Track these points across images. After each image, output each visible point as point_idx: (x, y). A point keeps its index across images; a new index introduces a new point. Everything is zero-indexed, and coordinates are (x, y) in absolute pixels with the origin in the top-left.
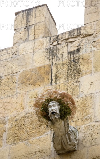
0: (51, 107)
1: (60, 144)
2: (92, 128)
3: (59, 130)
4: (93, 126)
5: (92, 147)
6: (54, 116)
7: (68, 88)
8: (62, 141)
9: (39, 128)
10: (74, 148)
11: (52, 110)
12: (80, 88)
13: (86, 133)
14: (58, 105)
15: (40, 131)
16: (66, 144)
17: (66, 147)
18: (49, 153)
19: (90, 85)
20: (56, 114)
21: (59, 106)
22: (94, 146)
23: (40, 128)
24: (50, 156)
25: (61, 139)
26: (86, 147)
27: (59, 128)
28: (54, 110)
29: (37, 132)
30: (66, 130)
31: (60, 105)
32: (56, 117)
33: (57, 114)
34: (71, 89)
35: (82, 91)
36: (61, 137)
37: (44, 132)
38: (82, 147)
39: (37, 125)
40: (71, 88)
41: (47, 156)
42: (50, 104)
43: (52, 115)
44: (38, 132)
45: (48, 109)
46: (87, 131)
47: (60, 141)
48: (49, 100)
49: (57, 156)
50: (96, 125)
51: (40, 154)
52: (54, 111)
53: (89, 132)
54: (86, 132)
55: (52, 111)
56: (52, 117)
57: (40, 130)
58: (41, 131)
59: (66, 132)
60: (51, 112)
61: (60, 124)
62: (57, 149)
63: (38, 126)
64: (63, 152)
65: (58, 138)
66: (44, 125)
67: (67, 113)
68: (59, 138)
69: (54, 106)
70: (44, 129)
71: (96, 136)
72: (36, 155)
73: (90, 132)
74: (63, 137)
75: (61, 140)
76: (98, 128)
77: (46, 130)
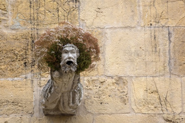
0: (67, 52)
1: (57, 102)
2: (101, 85)
3: (65, 85)
4: (102, 83)
5: (101, 115)
6: (70, 67)
7: (60, 8)
8: (62, 100)
9: (11, 64)
11: (69, 58)
12: (79, 14)
13: (89, 91)
15: (13, 70)
16: (66, 104)
17: (64, 109)
18: (29, 108)
19: (96, 13)
21: (78, 53)
22: (103, 114)
23: (13, 64)
24: (32, 114)
25: (61, 97)
26: (90, 113)
27: (66, 82)
28: (72, 58)
29: (8, 69)
30: (74, 87)
32: (72, 69)
33: (74, 65)
34: (65, 12)
35: (83, 20)
36: (62, 93)
37: (20, 73)
38: (84, 112)
39: (7, 57)
40: (65, 9)
41: (27, 112)
42: (67, 49)
43: (67, 65)
44: (10, 70)
45: (61, 53)
46: (92, 88)
47: (58, 100)
48: (65, 41)
49: (44, 116)
50: (106, 82)
51: (14, 107)
52: (72, 60)
53: (95, 90)
54: (90, 89)
55: (68, 60)
56: (66, 68)
57: (13, 67)
58: (15, 70)
59: (72, 88)
60: (66, 61)
62: (48, 108)
63: (9, 60)
64: (56, 113)
65: (57, 95)
66: (19, 61)
68: (59, 94)
69: (72, 52)
70: (21, 67)
71: (107, 99)
72: (8, 108)
73: (97, 90)
74: (65, 94)
75: (60, 99)
76: (109, 88)
77: (23, 69)
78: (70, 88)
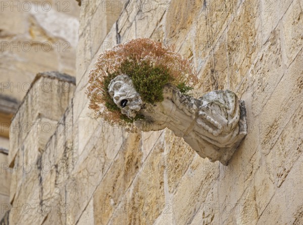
1: (204, 144)
2: (261, 65)
4: (261, 59)
5: (264, 108)
8: (203, 138)
10: (235, 135)
11: (116, 99)
13: (254, 85)
14: (125, 80)
20: (128, 102)
22: (266, 104)
25: (198, 136)
26: (257, 115)
27: (169, 120)
28: (121, 96)
30: (188, 114)
31: (130, 76)
33: (131, 100)
36: (193, 131)
38: (253, 122)
42: (110, 89)
46: (255, 78)
47: (200, 141)
50: (264, 53)
52: (122, 98)
54: (254, 81)
55: (118, 102)
59: (190, 116)
61: (163, 113)
64: (228, 154)
65: (190, 138)
67: (152, 83)
68: (191, 136)
73: (259, 76)
74: (196, 128)
78: (186, 118)
